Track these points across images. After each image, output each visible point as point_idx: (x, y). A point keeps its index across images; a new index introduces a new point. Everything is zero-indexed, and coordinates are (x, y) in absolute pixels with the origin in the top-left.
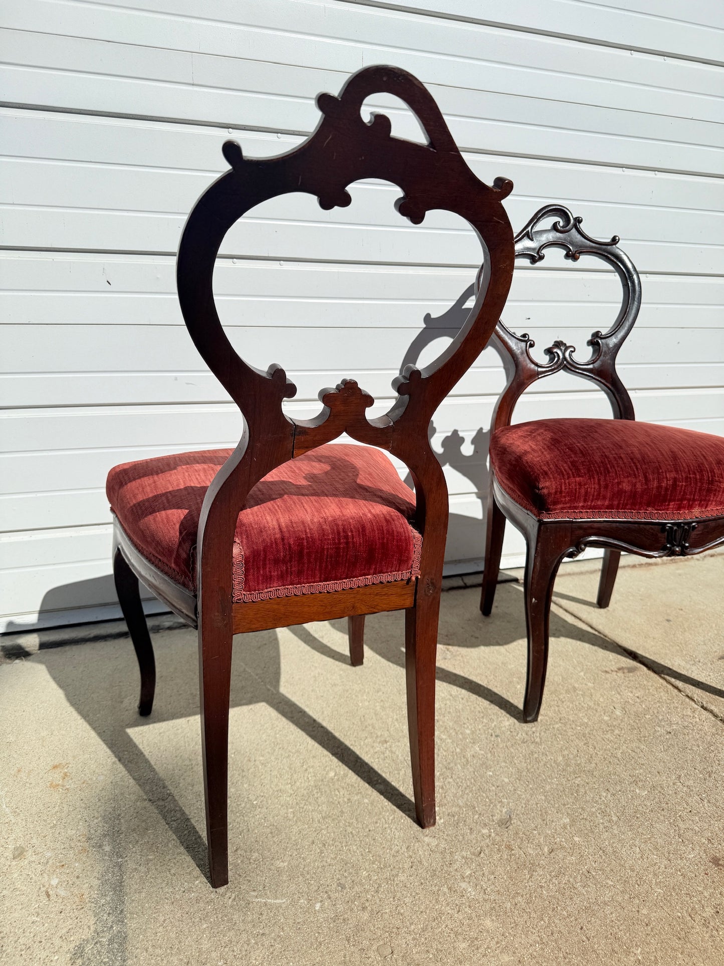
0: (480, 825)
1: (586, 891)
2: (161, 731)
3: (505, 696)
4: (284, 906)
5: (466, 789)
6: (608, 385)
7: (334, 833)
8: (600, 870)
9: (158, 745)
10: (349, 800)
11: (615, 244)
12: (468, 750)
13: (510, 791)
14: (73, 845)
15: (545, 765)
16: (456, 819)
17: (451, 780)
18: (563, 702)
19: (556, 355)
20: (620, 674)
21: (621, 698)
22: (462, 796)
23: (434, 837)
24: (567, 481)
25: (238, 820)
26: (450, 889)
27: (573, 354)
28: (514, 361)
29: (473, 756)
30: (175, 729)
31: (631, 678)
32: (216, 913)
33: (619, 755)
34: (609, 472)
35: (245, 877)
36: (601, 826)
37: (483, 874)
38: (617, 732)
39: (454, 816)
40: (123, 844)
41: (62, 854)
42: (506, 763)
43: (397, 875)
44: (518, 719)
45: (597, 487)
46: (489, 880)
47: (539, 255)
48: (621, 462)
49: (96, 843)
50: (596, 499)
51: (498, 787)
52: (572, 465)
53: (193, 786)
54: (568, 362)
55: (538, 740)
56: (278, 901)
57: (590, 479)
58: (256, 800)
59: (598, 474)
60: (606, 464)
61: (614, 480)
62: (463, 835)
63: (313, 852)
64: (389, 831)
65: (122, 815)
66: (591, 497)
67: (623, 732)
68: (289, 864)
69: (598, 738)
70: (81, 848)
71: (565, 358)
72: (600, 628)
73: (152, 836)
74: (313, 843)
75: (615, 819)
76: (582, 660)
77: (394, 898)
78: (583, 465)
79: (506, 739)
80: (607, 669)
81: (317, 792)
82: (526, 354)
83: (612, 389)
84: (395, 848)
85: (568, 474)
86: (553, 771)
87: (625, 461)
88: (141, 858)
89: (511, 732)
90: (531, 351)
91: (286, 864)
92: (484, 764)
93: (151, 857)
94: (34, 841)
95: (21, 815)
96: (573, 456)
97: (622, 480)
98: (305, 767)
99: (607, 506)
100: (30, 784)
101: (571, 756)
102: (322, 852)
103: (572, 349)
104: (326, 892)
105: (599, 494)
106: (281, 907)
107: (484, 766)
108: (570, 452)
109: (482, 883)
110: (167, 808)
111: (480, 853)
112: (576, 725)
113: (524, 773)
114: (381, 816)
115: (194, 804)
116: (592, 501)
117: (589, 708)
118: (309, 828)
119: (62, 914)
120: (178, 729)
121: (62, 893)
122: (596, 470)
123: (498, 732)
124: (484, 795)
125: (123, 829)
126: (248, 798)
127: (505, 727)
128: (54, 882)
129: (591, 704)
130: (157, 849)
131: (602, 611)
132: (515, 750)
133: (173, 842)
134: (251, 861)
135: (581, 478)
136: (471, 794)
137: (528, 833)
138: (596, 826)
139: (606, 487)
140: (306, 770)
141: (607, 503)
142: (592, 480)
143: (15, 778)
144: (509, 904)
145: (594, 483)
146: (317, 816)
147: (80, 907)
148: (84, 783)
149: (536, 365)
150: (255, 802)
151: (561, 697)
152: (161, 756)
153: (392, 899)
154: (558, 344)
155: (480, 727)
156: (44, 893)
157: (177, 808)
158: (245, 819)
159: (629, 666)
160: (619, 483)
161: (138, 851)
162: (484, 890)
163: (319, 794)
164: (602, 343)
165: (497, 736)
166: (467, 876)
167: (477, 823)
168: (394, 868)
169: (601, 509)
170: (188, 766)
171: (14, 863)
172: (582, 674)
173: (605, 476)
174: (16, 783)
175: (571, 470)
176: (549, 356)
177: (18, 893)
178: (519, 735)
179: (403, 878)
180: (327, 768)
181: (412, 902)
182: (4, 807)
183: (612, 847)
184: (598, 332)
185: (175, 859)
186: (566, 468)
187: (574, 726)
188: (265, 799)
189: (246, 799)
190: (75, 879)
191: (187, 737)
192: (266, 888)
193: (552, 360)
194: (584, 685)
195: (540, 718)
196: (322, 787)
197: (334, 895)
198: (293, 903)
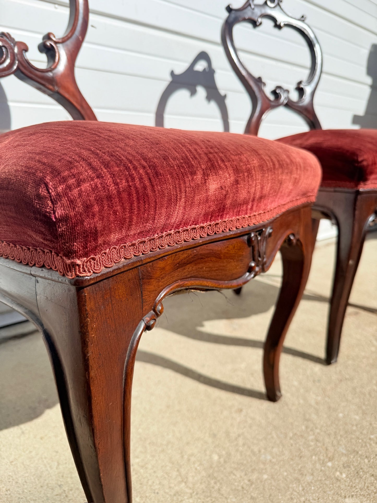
2: (11, 459)
9: (14, 477)
10: (249, 481)
11: (304, 20)
23: (352, 496)
30: (27, 452)
39: (349, 467)
44: (321, 363)
47: (258, 22)
51: (356, 425)
55: (348, 376)
79: (327, 383)
81: (215, 483)
89: (326, 375)
90: (264, 89)
98: (186, 457)
103: (288, 92)
114: (291, 490)
120: (30, 452)
140: (189, 460)
149: (269, 100)
152: (23, 492)
154: (278, 88)
163: (218, 485)
164: (305, 89)
170: (60, 495)
176: (275, 95)
180: (208, 452)
184: (300, 82)
191: (45, 458)
193: (277, 98)
196: (215, 475)
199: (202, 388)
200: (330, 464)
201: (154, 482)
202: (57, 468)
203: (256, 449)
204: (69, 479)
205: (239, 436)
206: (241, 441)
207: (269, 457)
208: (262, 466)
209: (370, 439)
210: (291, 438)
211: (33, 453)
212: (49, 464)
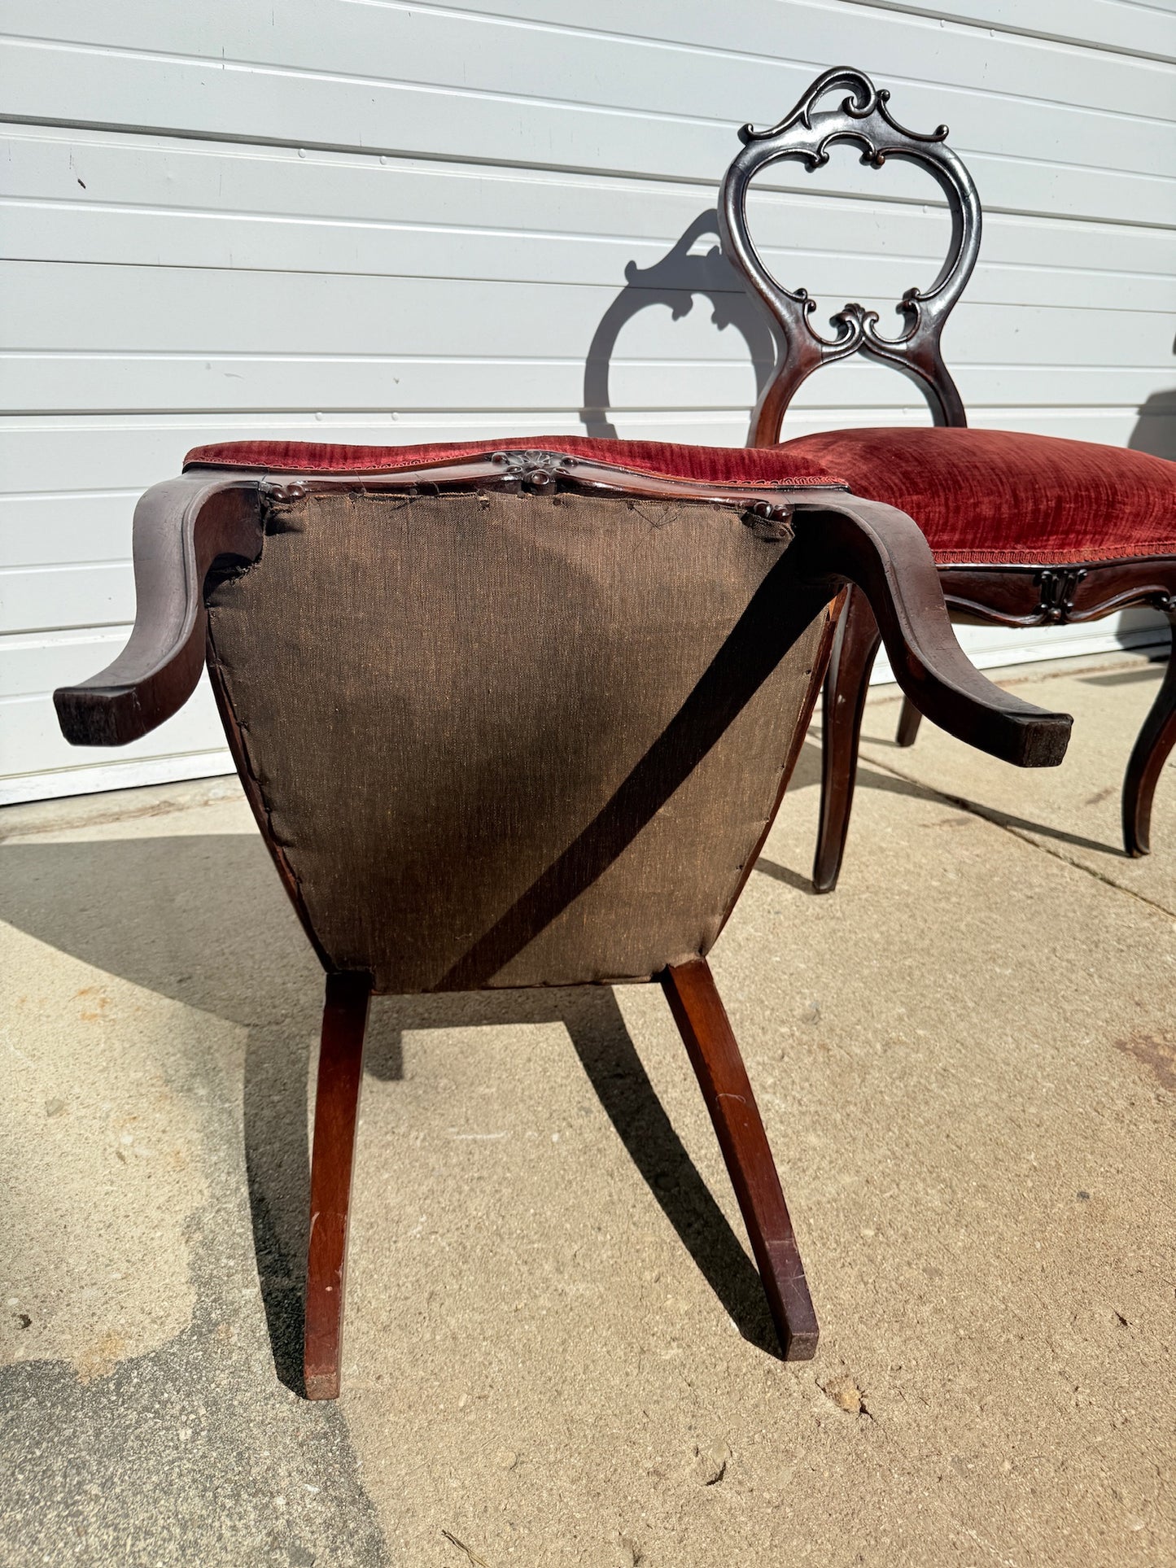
0: (775, 1023)
1: (947, 1093)
3: (779, 862)
4: (503, 1141)
5: (744, 979)
6: (930, 378)
7: (559, 1045)
8: (962, 1066)
11: (942, 139)
12: (738, 932)
13: (812, 979)
14: (143, 1091)
15: (855, 945)
16: (738, 1017)
17: (720, 970)
18: (867, 866)
19: (849, 325)
20: (946, 828)
21: (953, 857)
22: (741, 989)
24: (899, 500)
27: (876, 325)
28: (786, 333)
29: (747, 939)
31: (963, 833)
32: (400, 1159)
33: (963, 927)
34: (961, 488)
35: (435, 1110)
36: (953, 1015)
37: (793, 1082)
38: (954, 899)
40: (226, 1084)
41: (128, 1104)
42: (798, 944)
44: (805, 890)
45: (943, 509)
46: (802, 1089)
47: (820, 155)
48: (976, 473)
49: (182, 1086)
50: (941, 531)
51: (792, 974)
52: (904, 477)
54: (868, 338)
55: (839, 914)
56: (492, 1136)
57: (933, 498)
59: (944, 491)
60: (955, 475)
61: (968, 498)
62: (753, 1037)
63: (532, 1072)
64: (641, 1038)
65: (215, 1047)
66: (934, 528)
67: (963, 899)
68: (498, 1089)
69: (928, 908)
70: (158, 1094)
71: (863, 332)
72: (906, 771)
74: (529, 1060)
75: (971, 1004)
76: (886, 813)
78: (922, 477)
79: (792, 917)
80: (925, 823)
82: (803, 323)
83: (935, 384)
85: (900, 489)
86: (870, 952)
87: (983, 471)
89: (798, 906)
90: (812, 318)
91: (494, 1090)
92: (764, 947)
94: (77, 1090)
95: (45, 1059)
96: (903, 465)
97: (981, 499)
99: (957, 542)
100: (48, 1017)
101: (893, 933)
102: (545, 1070)
103: (875, 318)
104: (564, 1119)
105: (945, 523)
106: (499, 1143)
107: (766, 951)
108: (898, 461)
109: (793, 1093)
111: (783, 1057)
112: (892, 894)
113: (827, 956)
116: (935, 535)
117: (908, 872)
118: (518, 1041)
119: (152, 1179)
121: (143, 1152)
122: (941, 485)
123: (778, 908)
124: (773, 985)
125: (220, 1064)
127: (786, 900)
128: (127, 1140)
129: (910, 867)
131: (905, 750)
132: (808, 929)
134: (440, 1090)
135: (920, 497)
136: (753, 986)
137: (848, 1029)
138: (945, 1015)
139: (957, 510)
141: (957, 537)
142: (936, 499)
143: (19, 1011)
144: (838, 1115)
145: (939, 505)
147: (178, 1169)
148: (138, 1010)
149: (820, 341)
151: (864, 859)
154: (852, 309)
155: (750, 903)
156: (114, 1154)
159: (957, 817)
160: (976, 505)
162: (799, 1101)
164: (921, 308)
165: (777, 913)
166: (770, 1086)
167: (770, 1021)
168: (659, 1081)
169: (947, 547)
171: (51, 1121)
172: (889, 830)
173: (956, 495)
174: (22, 1018)
175: (904, 484)
176: (838, 328)
177: (70, 1158)
178: (811, 910)
179: (674, 1095)
181: (696, 1122)
182: (12, 1049)
183: (973, 1038)
184: (914, 290)
186: (897, 481)
187: (889, 895)
190: (160, 1135)
192: (471, 1121)
193: (842, 334)
194: (894, 845)
195: (838, 887)
197: (577, 1122)
198: (517, 1137)
209: (799, 992)
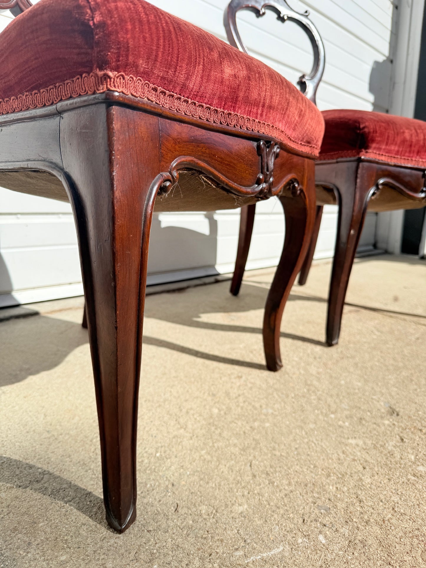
0: (378, 419)
4: (287, 554)
5: (338, 396)
7: (266, 460)
10: (251, 427)
11: (307, 16)
13: (371, 390)
21: (370, 325)
22: (341, 401)
23: (355, 438)
25: (152, 477)
26: (414, 475)
29: (318, 373)
35: (212, 537)
38: (390, 343)
39: (351, 417)
40: (7, 554)
42: (345, 373)
43: (361, 479)
44: (322, 346)
45: (393, 133)
47: (262, 11)
51: (359, 389)
53: (70, 456)
55: (349, 355)
56: (275, 551)
58: (157, 452)
61: (399, 129)
62: (375, 430)
63: (263, 485)
68: (249, 505)
73: (48, 530)
74: (254, 476)
77: (381, 501)
81: (216, 429)
84: (335, 457)
86: (382, 372)
88: (48, 564)
89: (327, 354)
91: (246, 506)
93: (63, 558)
98: (184, 410)
99: (396, 152)
101: (382, 361)
102: (271, 483)
110: (50, 490)
113: (365, 377)
114: (294, 434)
115: (83, 475)
126: (146, 452)
130: (66, 543)
132: (342, 364)
133: (85, 527)
134: (205, 517)
139: (397, 134)
140: (188, 412)
141: (396, 149)
145: (391, 130)
146: (236, 450)
150: (158, 455)
153: (381, 504)
157: (64, 486)
158: (161, 474)
160: (403, 133)
161: (37, 556)
163: (219, 430)
167: (374, 418)
168: (352, 474)
170: (49, 438)
179: (369, 481)
180: (207, 407)
184: (304, 75)
185: (101, 548)
188: (166, 449)
189: (145, 455)
191: (30, 411)
192: (249, 541)
195: (338, 342)
196: (216, 423)
197: (327, 520)
198: (294, 547)
199: (200, 361)
200: (332, 416)
201: (151, 429)
202: (44, 419)
203: (257, 405)
204: (58, 427)
205: (239, 395)
206: (241, 399)
207: (270, 411)
208: (264, 417)
209: (372, 399)
210: (293, 398)
211: (17, 408)
212: (35, 416)
